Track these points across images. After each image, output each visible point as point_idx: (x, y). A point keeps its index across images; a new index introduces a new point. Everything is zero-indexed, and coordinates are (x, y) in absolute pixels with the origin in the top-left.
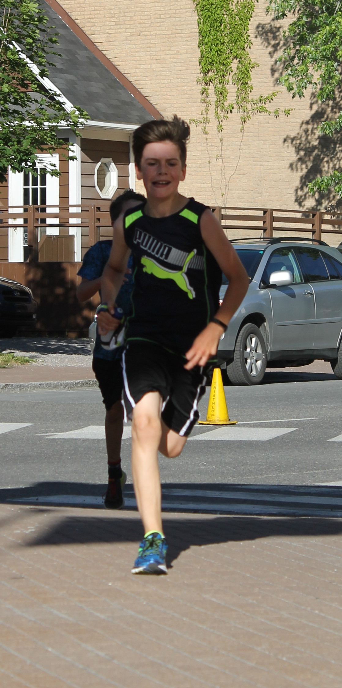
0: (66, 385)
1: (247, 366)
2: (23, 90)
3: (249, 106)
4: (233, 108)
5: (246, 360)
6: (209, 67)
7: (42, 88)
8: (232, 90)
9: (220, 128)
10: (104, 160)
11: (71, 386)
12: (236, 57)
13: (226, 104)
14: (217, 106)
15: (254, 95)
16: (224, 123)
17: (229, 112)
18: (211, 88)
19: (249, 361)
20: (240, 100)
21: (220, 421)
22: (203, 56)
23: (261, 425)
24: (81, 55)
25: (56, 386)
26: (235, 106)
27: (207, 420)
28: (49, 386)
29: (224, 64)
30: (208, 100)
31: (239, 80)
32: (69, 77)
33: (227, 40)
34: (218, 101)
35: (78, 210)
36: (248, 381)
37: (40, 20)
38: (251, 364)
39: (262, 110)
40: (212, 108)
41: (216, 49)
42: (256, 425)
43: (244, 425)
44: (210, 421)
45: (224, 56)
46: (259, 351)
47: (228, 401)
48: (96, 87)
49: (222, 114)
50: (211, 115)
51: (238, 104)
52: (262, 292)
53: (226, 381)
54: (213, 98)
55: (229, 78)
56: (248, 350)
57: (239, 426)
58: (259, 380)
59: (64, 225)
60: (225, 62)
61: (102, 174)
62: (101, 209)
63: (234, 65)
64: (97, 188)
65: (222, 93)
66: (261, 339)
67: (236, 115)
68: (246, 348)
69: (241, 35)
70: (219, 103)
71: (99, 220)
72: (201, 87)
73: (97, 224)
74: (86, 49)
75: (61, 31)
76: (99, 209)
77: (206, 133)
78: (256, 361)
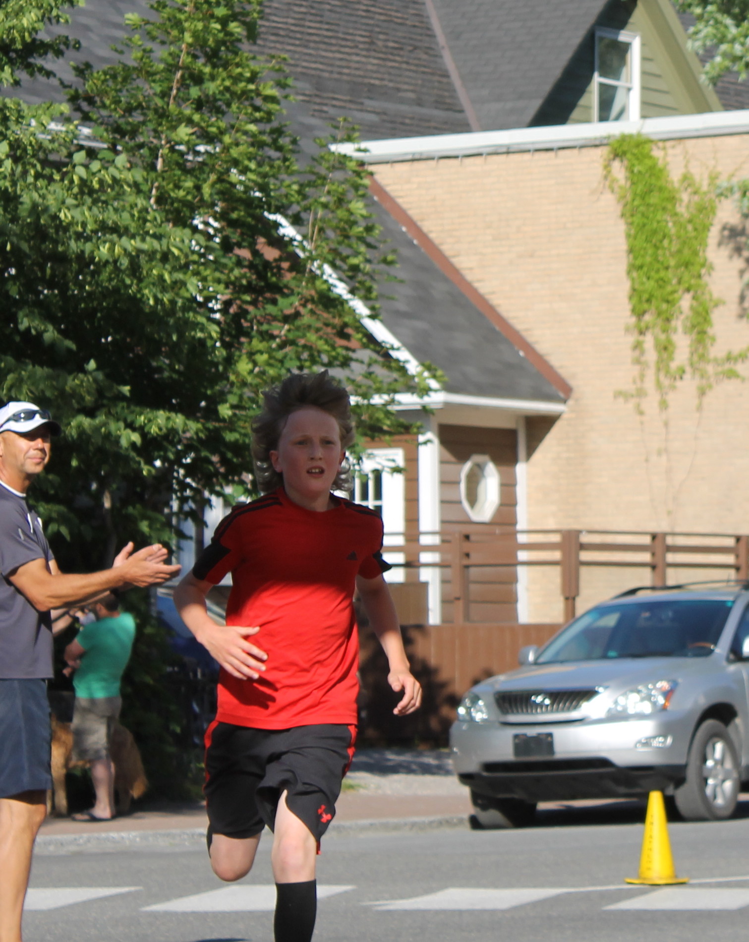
0: (413, 825)
1: (709, 791)
2: (343, 342)
3: (710, 369)
4: (684, 372)
5: (705, 780)
6: (646, 306)
7: (371, 340)
8: (682, 342)
9: (664, 405)
10: (477, 458)
11: (421, 827)
12: (688, 290)
13: (674, 365)
14: (658, 370)
15: (717, 351)
16: (671, 397)
17: (677, 377)
18: (649, 341)
19: (711, 782)
20: (695, 358)
21: (661, 878)
22: (634, 290)
23: (728, 885)
24: (438, 290)
25: (396, 827)
26: (688, 369)
27: (638, 877)
28: (386, 827)
29: (668, 302)
30: (643, 359)
31: (693, 326)
32: (420, 325)
33: (672, 262)
34: (660, 361)
35: (435, 540)
36: (709, 815)
37: (369, 229)
38: (715, 786)
39: (732, 375)
40: (651, 373)
41: (656, 276)
42: (720, 885)
43: (701, 885)
44: (644, 879)
45: (669, 289)
46: (728, 765)
47: (675, 847)
48: (462, 341)
49: (666, 382)
50: (649, 384)
51: (692, 365)
52: (733, 668)
53: (673, 814)
54: (651, 355)
55: (678, 324)
56: (710, 763)
57: (693, 886)
58: (728, 812)
59: (411, 565)
60: (670, 298)
61: (474, 480)
62: (472, 538)
63: (686, 302)
64: (466, 505)
65: (665, 348)
66: (731, 747)
67: (689, 385)
68: (704, 760)
69: (695, 253)
70: (662, 365)
71: (467, 555)
72: (631, 339)
73: (466, 562)
74: (446, 280)
75: (405, 252)
76: (467, 537)
77: (641, 413)
78: (723, 781)
